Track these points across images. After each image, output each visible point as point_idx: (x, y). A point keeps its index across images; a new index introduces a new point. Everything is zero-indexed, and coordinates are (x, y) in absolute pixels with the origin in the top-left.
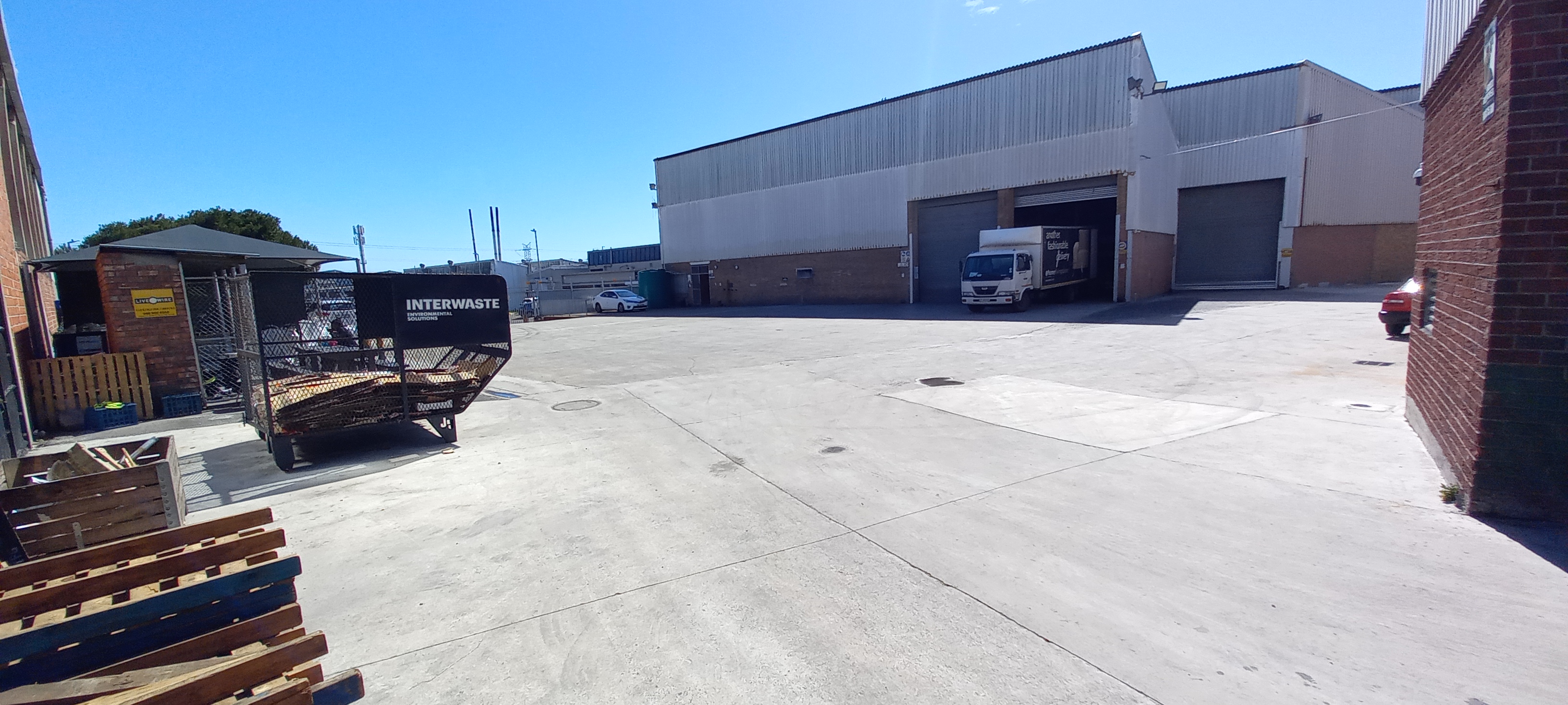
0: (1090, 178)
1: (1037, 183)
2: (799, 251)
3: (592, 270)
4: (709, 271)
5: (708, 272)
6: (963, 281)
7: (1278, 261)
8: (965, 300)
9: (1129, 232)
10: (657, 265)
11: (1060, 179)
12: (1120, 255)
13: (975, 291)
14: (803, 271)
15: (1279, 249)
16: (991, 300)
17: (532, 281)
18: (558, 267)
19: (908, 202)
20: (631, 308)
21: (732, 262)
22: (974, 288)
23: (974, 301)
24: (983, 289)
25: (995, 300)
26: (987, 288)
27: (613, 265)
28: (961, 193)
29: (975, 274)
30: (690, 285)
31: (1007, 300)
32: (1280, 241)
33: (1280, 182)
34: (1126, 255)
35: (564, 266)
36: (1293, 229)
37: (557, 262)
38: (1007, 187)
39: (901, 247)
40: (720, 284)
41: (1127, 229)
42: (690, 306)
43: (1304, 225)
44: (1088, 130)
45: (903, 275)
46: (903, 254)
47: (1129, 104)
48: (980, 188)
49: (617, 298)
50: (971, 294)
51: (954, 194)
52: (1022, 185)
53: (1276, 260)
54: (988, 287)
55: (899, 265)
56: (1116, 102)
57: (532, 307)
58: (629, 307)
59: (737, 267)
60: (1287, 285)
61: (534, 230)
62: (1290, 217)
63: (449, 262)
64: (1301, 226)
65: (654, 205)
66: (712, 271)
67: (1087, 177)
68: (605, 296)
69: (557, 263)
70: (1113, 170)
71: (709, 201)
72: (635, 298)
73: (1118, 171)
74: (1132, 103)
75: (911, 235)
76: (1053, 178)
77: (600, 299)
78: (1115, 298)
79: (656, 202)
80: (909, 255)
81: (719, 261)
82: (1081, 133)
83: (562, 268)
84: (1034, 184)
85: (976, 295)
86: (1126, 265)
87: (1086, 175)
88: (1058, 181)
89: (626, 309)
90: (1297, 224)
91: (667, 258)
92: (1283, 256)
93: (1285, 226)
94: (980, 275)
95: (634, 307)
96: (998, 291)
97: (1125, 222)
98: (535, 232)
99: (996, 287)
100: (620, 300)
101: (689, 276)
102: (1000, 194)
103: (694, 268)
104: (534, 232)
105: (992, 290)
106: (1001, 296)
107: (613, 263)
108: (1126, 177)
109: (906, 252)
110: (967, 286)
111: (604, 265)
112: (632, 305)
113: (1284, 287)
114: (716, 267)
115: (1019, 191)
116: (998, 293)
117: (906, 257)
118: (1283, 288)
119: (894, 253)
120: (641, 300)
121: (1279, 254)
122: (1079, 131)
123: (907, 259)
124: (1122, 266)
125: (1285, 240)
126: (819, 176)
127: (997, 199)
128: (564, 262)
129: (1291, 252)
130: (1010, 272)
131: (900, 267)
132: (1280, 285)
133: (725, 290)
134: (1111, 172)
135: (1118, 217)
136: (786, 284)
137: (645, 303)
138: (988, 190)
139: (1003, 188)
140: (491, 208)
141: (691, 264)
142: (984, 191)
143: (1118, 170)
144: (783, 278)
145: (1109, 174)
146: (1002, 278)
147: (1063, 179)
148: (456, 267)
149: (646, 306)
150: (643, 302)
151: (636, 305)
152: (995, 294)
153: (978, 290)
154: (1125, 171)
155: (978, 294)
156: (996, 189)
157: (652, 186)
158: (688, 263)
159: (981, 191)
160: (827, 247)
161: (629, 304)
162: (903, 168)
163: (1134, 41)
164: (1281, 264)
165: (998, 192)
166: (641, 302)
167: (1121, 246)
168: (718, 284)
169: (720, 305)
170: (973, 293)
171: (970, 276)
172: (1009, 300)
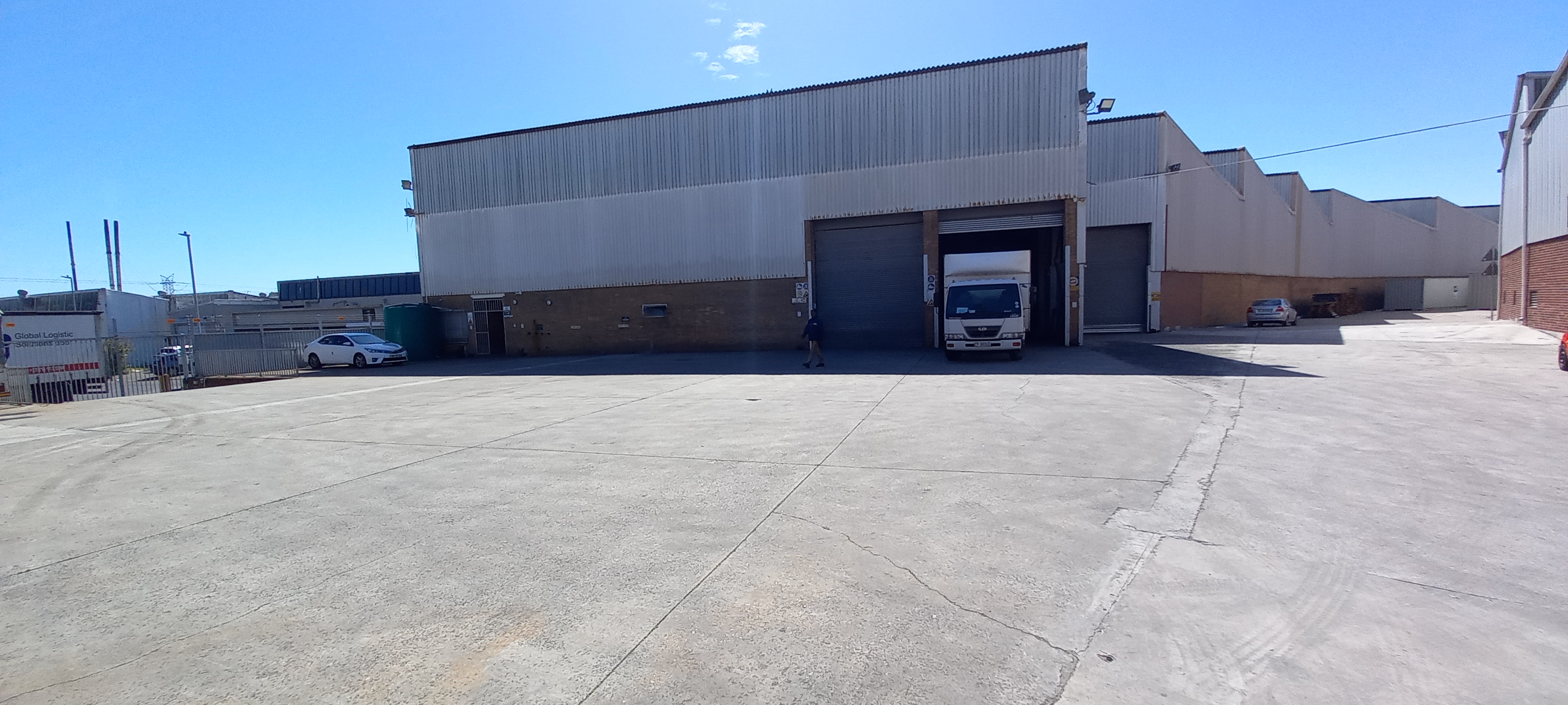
0: (1034, 203)
1: (972, 206)
2: (647, 281)
3: (284, 307)
4: (504, 308)
5: (502, 309)
6: (947, 318)
7: (1149, 304)
8: (952, 345)
9: (1080, 265)
10: (414, 300)
11: (999, 202)
12: (1071, 292)
13: (967, 332)
14: (652, 308)
15: (1149, 293)
16: (993, 345)
17: (178, 321)
18: (225, 302)
19: (805, 221)
20: (379, 361)
21: (541, 297)
22: (966, 328)
23: (967, 345)
24: (980, 329)
25: (999, 345)
26: (985, 329)
27: (321, 300)
28: (876, 213)
29: (964, 310)
30: (471, 328)
31: (1014, 344)
32: (1149, 285)
33: (1146, 228)
34: (1078, 291)
35: (238, 301)
36: (1160, 273)
37: (224, 295)
38: (935, 209)
39: (796, 278)
40: (522, 326)
41: (1078, 262)
42: (472, 357)
43: (1167, 270)
44: (1031, 147)
45: (799, 314)
46: (799, 287)
47: (1077, 121)
48: (900, 209)
49: (352, 345)
50: (962, 337)
51: (868, 214)
52: (953, 207)
53: (1147, 303)
54: (987, 327)
55: (794, 300)
56: (1062, 118)
57: (180, 363)
58: (375, 360)
59: (549, 303)
60: (1158, 329)
61: (185, 234)
62: (1156, 263)
63: (19, 292)
64: (1165, 271)
65: (409, 212)
66: (509, 308)
67: (1032, 201)
68: (327, 343)
69: (226, 297)
70: (1061, 195)
71: (500, 209)
72: (380, 347)
73: (1067, 196)
74: (1080, 120)
75: (809, 263)
76: (993, 201)
77: (316, 347)
78: (1067, 341)
79: (413, 208)
80: (807, 289)
81: (520, 293)
82: (1023, 150)
83: (231, 303)
84: (968, 206)
85: (969, 338)
86: (1078, 304)
87: (1030, 199)
88: (996, 204)
89: (369, 362)
90: (1163, 270)
91: (430, 289)
92: (1153, 300)
93: (1153, 270)
94: (973, 311)
95: (385, 359)
96: (1000, 332)
97: (1076, 254)
98: (188, 236)
99: (999, 327)
100: (358, 348)
101: (470, 314)
102: (926, 217)
103: (479, 304)
104: (186, 237)
105: (992, 331)
106: (1005, 339)
107: (321, 297)
108: (1076, 204)
109: (803, 284)
110: (955, 327)
111: (305, 301)
112: (381, 357)
113: (1155, 330)
114: (515, 302)
115: (944, 214)
116: (1002, 335)
117: (803, 291)
118: (1153, 331)
119: (788, 285)
120: (398, 349)
121: (1150, 298)
122: (1021, 147)
123: (804, 294)
124: (1074, 305)
125: (1154, 284)
126: (676, 182)
127: (922, 222)
128: (236, 296)
129: (1160, 295)
130: (1017, 307)
131: (794, 304)
132: (1152, 328)
133: (529, 333)
134: (1059, 196)
135: (1068, 249)
136: (627, 326)
137: (404, 354)
138: (910, 211)
139: (930, 209)
140: (106, 222)
141: (474, 297)
142: (906, 211)
143: (1066, 194)
144: (623, 318)
145: (1057, 198)
146: (1008, 315)
147: (1003, 202)
148: (33, 299)
149: (404, 358)
150: (400, 351)
151: (387, 356)
152: (997, 337)
153: (973, 332)
154: (1075, 197)
155: (971, 335)
156: (921, 210)
157: (405, 184)
158: (469, 295)
159: (903, 211)
160: (689, 278)
161: (376, 355)
162: (798, 179)
163: (1081, 50)
164: (1152, 308)
165: (924, 213)
166: (395, 352)
167: (1072, 281)
168: (519, 325)
169: (522, 354)
170: (964, 335)
171: (958, 312)
172: (1018, 344)
